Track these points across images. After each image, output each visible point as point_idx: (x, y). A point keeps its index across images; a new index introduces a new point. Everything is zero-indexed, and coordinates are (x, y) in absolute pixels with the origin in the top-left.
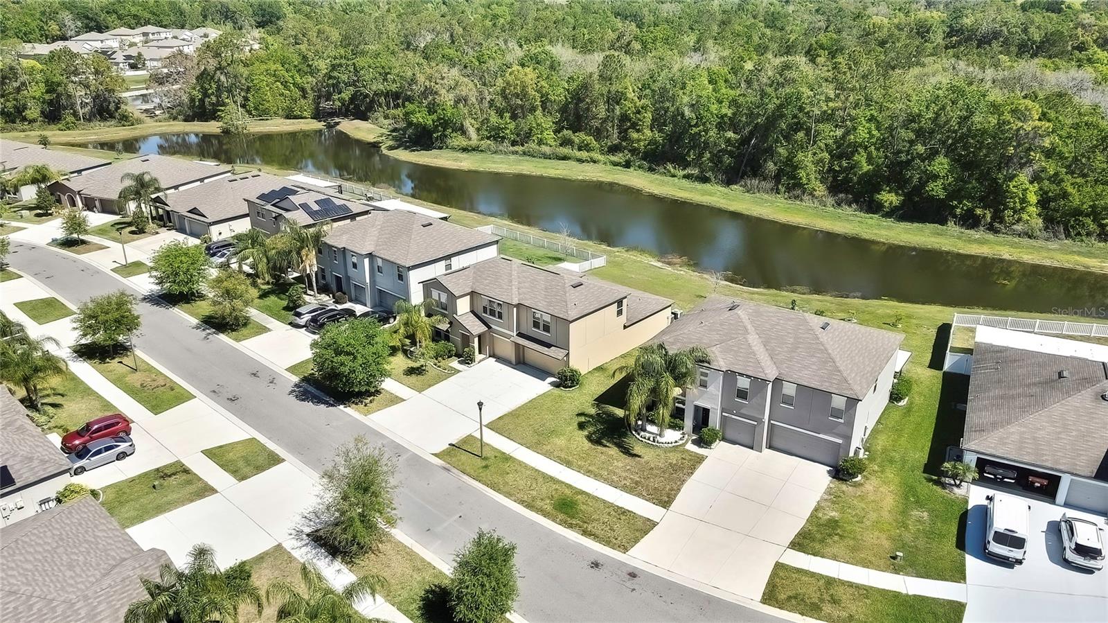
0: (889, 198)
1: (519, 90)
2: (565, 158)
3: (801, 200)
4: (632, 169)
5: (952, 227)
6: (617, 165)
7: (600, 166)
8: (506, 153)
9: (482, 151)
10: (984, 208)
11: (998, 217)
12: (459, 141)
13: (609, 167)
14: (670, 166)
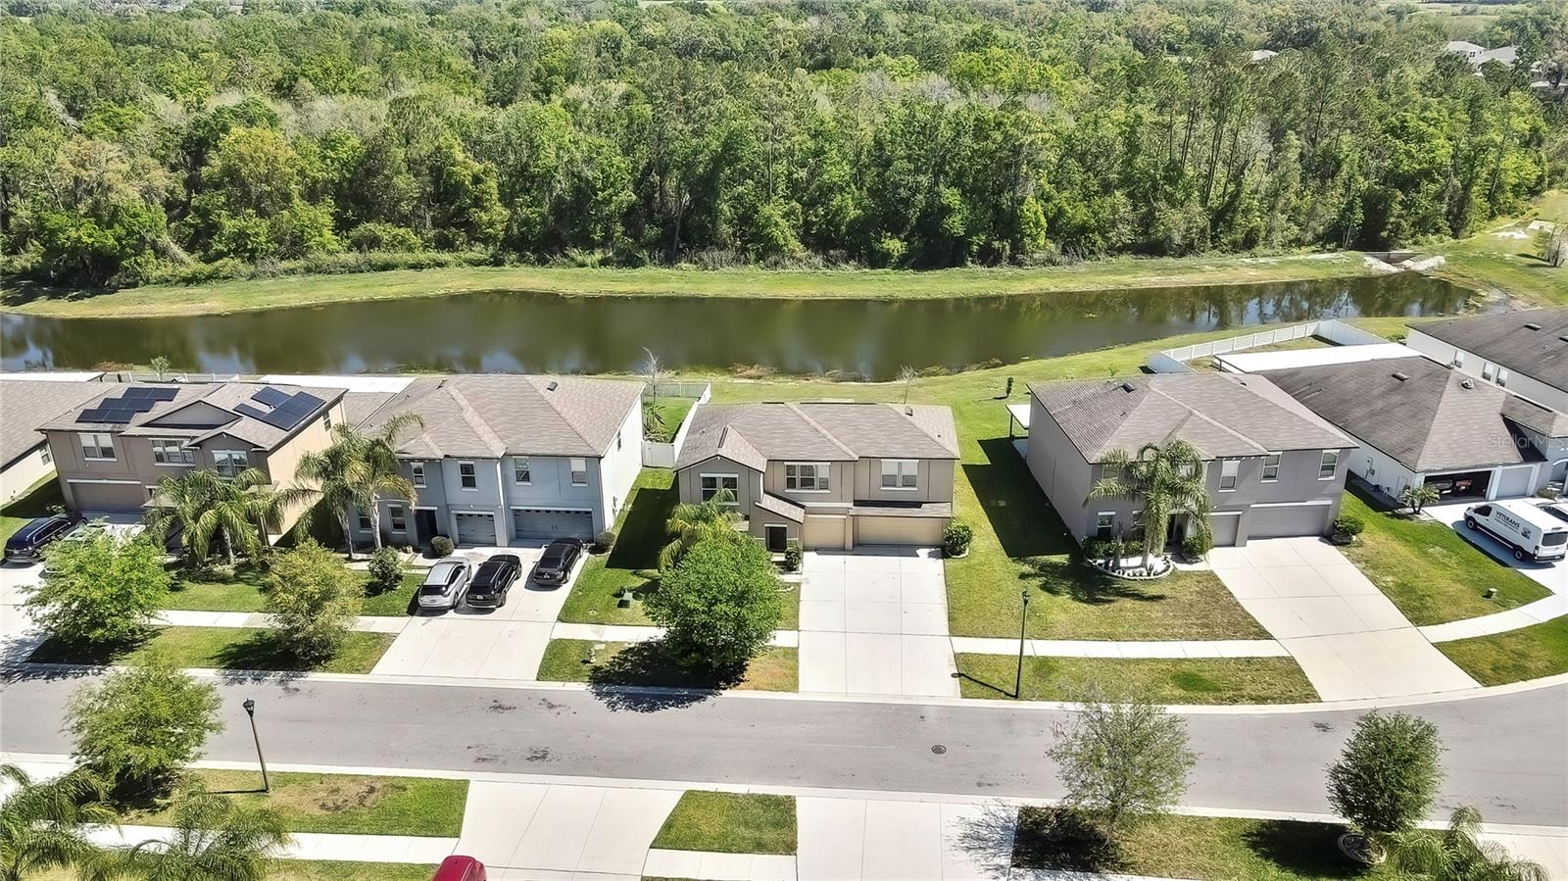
0: (895, 246)
1: (263, 169)
2: (386, 267)
3: (784, 267)
4: (507, 267)
5: (972, 267)
6: (479, 265)
7: (452, 270)
8: (274, 275)
9: (225, 278)
10: (1000, 239)
11: (1017, 247)
12: (154, 269)
13: (469, 269)
14: (575, 253)
